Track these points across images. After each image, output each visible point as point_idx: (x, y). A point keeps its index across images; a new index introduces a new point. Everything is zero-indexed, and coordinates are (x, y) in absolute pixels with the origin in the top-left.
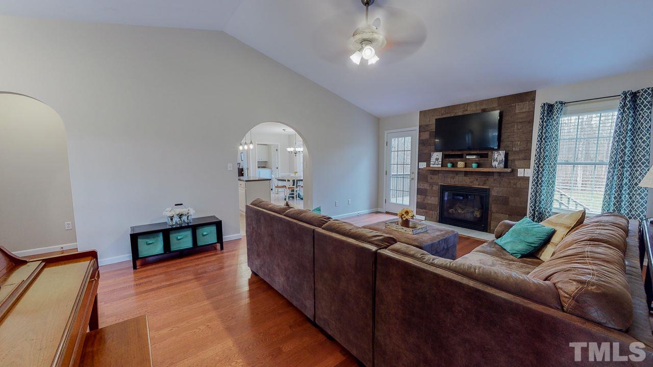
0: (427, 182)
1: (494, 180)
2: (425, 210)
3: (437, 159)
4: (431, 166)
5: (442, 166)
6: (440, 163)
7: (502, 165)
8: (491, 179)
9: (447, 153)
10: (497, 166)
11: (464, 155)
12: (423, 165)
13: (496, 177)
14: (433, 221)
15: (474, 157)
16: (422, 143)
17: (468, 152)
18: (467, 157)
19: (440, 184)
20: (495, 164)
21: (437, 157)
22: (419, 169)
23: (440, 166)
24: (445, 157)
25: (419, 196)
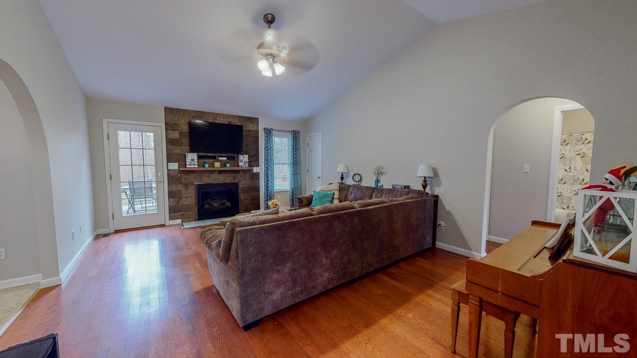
0: (181, 183)
1: (241, 176)
2: (180, 213)
3: (193, 160)
4: (187, 166)
5: (198, 167)
6: (196, 163)
7: (247, 165)
8: (238, 175)
9: (201, 154)
10: (243, 165)
11: (217, 157)
12: (174, 166)
13: (241, 173)
14: (191, 221)
15: (226, 158)
16: (170, 142)
17: (220, 155)
18: (220, 158)
19: (196, 183)
20: (241, 164)
21: (192, 158)
22: (168, 170)
23: (197, 166)
24: (199, 157)
25: (172, 200)
